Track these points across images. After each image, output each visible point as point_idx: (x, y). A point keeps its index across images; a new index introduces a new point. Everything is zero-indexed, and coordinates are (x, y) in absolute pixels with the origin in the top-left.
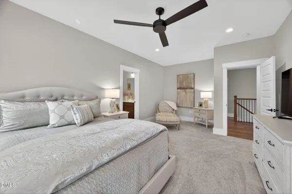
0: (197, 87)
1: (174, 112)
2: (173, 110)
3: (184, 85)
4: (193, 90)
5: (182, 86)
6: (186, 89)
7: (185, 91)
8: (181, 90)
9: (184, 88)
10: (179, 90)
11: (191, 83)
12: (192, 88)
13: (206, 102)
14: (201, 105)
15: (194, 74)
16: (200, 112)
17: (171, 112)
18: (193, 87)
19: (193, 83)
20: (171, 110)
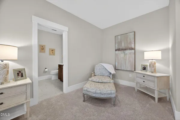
0: (138, 48)
1: (111, 76)
2: (111, 73)
3: (123, 46)
4: (133, 51)
5: (121, 48)
6: (125, 50)
7: (124, 53)
8: (119, 52)
9: (122, 50)
10: (117, 52)
11: (131, 43)
12: (132, 49)
13: (152, 65)
14: (144, 69)
15: (135, 32)
16: (145, 78)
17: (108, 76)
18: (133, 46)
19: (133, 42)
20: (108, 74)
